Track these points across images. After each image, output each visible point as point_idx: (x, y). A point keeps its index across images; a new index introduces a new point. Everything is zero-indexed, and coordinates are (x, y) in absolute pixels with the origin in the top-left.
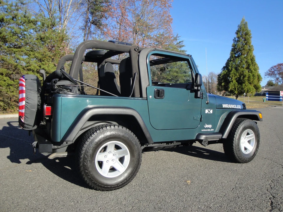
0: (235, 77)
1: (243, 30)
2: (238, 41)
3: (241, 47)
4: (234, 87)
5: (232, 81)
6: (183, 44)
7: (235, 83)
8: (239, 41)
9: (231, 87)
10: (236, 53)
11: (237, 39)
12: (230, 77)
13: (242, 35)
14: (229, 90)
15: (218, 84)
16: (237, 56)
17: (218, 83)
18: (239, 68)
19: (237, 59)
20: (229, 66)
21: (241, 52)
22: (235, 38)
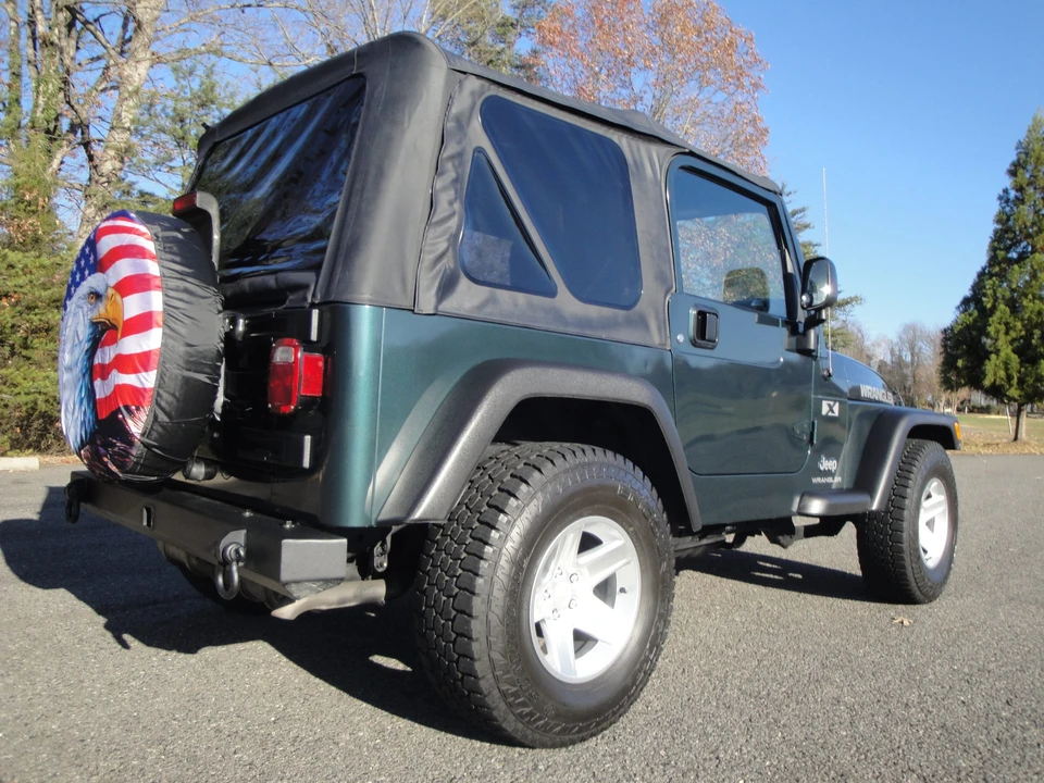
0: (1007, 333)
1: (1038, 159)
2: (1020, 201)
3: (1029, 224)
4: (1002, 373)
5: (997, 352)
6: (806, 220)
7: (1008, 358)
8: (1022, 201)
9: (993, 371)
10: (1010, 247)
11: (1013, 194)
12: (988, 335)
13: (1035, 177)
14: (987, 383)
15: (944, 363)
16: (1014, 255)
17: (945, 358)
18: (1025, 303)
19: (1016, 267)
20: (985, 295)
21: (1030, 241)
22: (1006, 191)
